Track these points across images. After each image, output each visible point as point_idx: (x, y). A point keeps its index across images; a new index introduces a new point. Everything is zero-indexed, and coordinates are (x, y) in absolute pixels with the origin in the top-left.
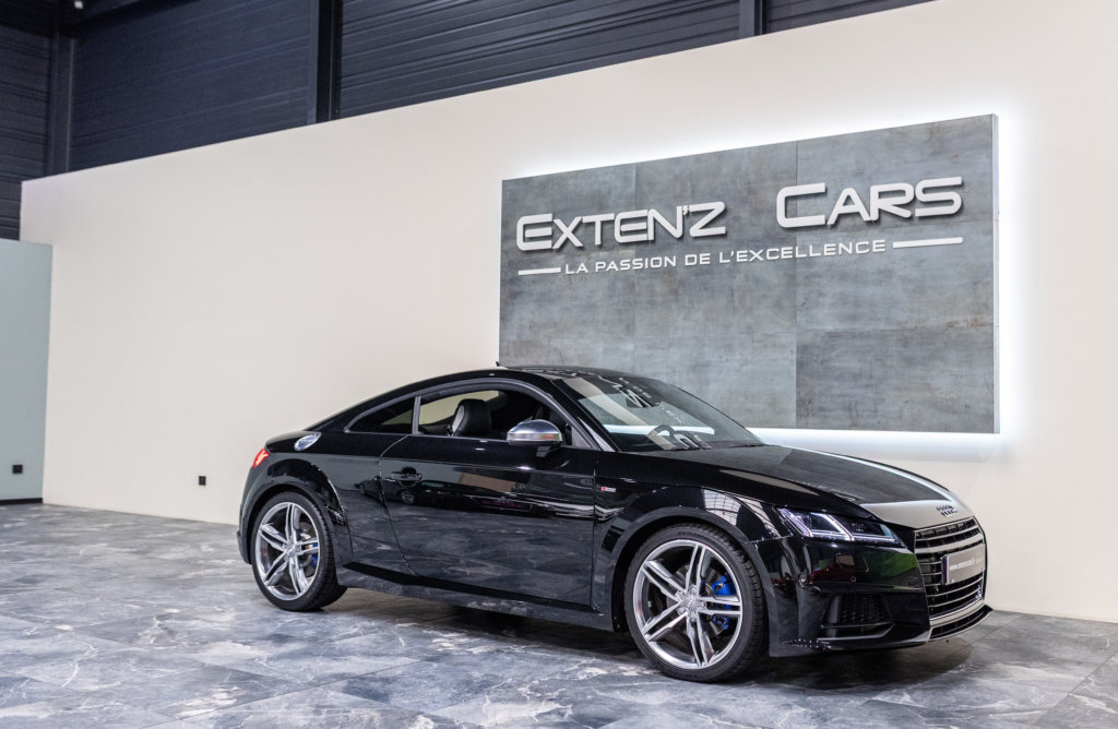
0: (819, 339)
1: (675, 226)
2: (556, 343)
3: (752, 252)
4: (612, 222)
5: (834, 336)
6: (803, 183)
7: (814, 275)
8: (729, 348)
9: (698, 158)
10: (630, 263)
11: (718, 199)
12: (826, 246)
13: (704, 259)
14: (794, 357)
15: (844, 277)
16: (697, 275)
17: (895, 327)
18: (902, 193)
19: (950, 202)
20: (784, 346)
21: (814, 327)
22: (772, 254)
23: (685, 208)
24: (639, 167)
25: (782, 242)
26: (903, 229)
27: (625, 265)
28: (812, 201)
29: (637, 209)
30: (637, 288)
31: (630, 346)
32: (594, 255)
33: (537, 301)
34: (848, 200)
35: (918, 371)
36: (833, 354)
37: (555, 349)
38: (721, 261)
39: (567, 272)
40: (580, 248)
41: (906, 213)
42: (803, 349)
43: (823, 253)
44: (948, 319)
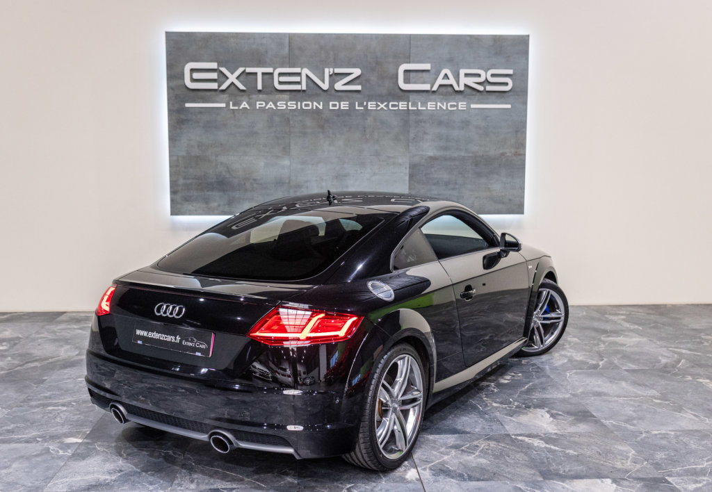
0: (423, 161)
1: (323, 81)
2: (223, 159)
3: (379, 103)
4: (271, 74)
5: (433, 159)
6: (414, 62)
7: (420, 121)
8: (363, 164)
9: (339, 37)
10: (286, 104)
11: (354, 66)
12: (429, 103)
13: (344, 105)
14: (407, 171)
15: (440, 123)
16: (338, 116)
17: (470, 155)
18: (479, 75)
19: (506, 84)
20: (400, 164)
21: (421, 153)
22: (393, 106)
23: (331, 70)
24: (291, 37)
25: (399, 99)
26: (477, 97)
27: (281, 105)
28: (420, 74)
29: (290, 67)
30: (291, 122)
31: (286, 162)
32: (254, 96)
33: (203, 127)
34: (446, 76)
35: (483, 180)
36: (433, 170)
37: (222, 163)
38: (357, 108)
39: (231, 107)
40: (243, 91)
41: (481, 88)
42: (413, 167)
43: (427, 107)
44: (501, 151)
